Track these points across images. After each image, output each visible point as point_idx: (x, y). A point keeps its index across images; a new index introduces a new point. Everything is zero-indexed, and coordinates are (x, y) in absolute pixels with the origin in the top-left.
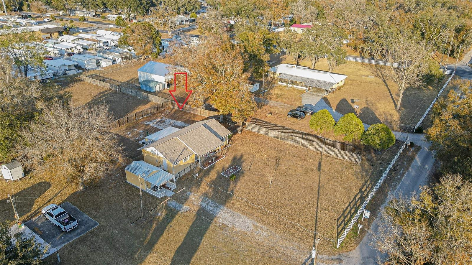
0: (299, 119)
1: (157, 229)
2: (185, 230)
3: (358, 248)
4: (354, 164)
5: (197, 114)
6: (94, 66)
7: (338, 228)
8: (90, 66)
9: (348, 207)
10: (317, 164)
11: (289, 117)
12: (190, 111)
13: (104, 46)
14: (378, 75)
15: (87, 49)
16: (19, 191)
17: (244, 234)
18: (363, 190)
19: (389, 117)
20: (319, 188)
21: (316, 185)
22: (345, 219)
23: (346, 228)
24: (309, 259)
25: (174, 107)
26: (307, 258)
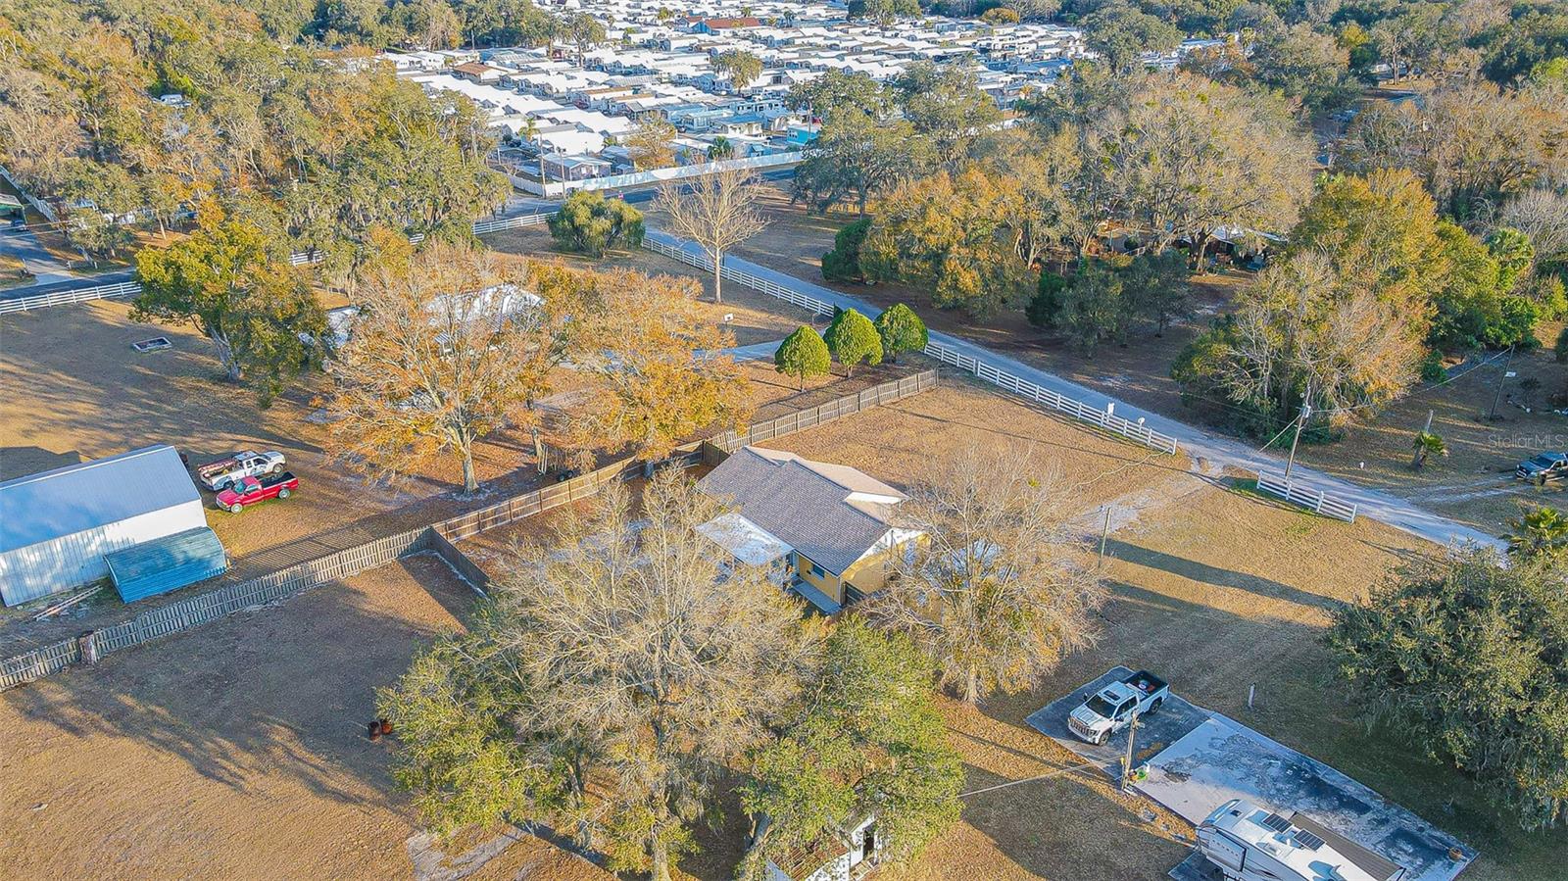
5: (556, 505)
12: (532, 510)
19: (752, 319)
23: (1125, 438)
24: (1201, 478)
25: (458, 536)
26: (1199, 480)
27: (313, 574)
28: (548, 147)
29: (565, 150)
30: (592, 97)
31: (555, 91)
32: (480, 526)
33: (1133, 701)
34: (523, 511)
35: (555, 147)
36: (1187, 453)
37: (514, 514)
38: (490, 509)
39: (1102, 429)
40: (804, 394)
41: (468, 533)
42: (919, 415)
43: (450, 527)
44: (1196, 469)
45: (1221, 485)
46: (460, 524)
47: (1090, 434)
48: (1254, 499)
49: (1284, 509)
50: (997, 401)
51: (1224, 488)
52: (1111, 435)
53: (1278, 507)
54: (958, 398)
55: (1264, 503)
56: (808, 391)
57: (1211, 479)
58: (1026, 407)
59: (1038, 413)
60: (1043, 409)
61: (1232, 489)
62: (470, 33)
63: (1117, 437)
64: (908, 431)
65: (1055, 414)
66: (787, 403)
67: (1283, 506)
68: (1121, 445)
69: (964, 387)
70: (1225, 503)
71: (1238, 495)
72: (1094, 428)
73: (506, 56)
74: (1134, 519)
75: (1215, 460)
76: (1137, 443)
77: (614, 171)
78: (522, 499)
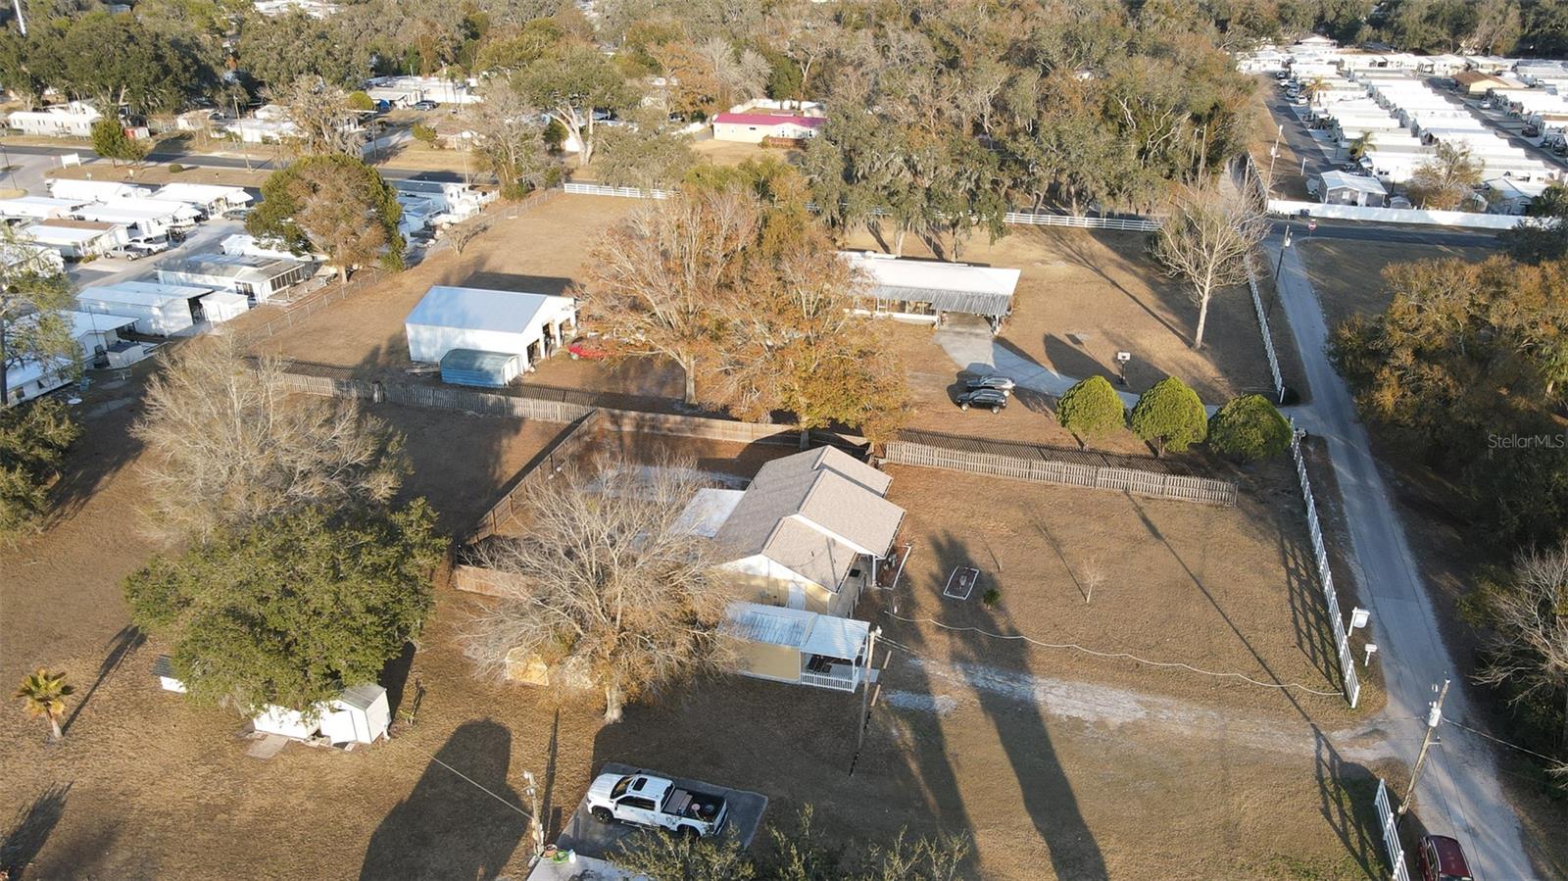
0: (995, 411)
1: (926, 769)
2: (998, 753)
3: (1390, 697)
4: (1221, 506)
5: (709, 437)
6: (185, 321)
7: (1316, 664)
8: (172, 324)
9: (1294, 614)
10: (1140, 521)
11: (964, 408)
12: (686, 432)
13: (138, 241)
14: (1069, 256)
15: (78, 259)
16: (423, 768)
17: (1137, 727)
18: (1292, 565)
19: (1195, 373)
20: (1197, 582)
21: (1180, 573)
22: (1311, 640)
23: (1332, 659)
24: (1319, 746)
25: (620, 426)
26: (1313, 747)
27: (512, 407)
32: (638, 427)
36: (1379, 718)
37: (669, 430)
38: (648, 416)
39: (1327, 636)
40: (1081, 454)
41: (628, 427)
42: (1145, 520)
43: (613, 416)
44: (1338, 736)
45: (1332, 769)
46: (621, 417)
47: (1299, 631)
48: (1333, 807)
49: (1347, 843)
50: (1270, 549)
51: (1327, 774)
52: (1323, 646)
53: (1344, 836)
54: (1230, 528)
55: (1336, 819)
56: (1092, 451)
57: (1334, 755)
58: (1289, 571)
59: (1289, 583)
60: (1305, 583)
61: (1334, 780)
62: (1534, 40)
63: (1324, 653)
64: (1098, 527)
65: (1306, 594)
66: (1048, 451)
67: (1354, 839)
68: (1309, 662)
69: (1262, 519)
70: (1278, 785)
71: (1324, 790)
72: (1319, 631)
73: (1536, 70)
74: (1115, 721)
75: (1395, 746)
76: (1333, 671)
77: (1386, 202)
78: (678, 418)
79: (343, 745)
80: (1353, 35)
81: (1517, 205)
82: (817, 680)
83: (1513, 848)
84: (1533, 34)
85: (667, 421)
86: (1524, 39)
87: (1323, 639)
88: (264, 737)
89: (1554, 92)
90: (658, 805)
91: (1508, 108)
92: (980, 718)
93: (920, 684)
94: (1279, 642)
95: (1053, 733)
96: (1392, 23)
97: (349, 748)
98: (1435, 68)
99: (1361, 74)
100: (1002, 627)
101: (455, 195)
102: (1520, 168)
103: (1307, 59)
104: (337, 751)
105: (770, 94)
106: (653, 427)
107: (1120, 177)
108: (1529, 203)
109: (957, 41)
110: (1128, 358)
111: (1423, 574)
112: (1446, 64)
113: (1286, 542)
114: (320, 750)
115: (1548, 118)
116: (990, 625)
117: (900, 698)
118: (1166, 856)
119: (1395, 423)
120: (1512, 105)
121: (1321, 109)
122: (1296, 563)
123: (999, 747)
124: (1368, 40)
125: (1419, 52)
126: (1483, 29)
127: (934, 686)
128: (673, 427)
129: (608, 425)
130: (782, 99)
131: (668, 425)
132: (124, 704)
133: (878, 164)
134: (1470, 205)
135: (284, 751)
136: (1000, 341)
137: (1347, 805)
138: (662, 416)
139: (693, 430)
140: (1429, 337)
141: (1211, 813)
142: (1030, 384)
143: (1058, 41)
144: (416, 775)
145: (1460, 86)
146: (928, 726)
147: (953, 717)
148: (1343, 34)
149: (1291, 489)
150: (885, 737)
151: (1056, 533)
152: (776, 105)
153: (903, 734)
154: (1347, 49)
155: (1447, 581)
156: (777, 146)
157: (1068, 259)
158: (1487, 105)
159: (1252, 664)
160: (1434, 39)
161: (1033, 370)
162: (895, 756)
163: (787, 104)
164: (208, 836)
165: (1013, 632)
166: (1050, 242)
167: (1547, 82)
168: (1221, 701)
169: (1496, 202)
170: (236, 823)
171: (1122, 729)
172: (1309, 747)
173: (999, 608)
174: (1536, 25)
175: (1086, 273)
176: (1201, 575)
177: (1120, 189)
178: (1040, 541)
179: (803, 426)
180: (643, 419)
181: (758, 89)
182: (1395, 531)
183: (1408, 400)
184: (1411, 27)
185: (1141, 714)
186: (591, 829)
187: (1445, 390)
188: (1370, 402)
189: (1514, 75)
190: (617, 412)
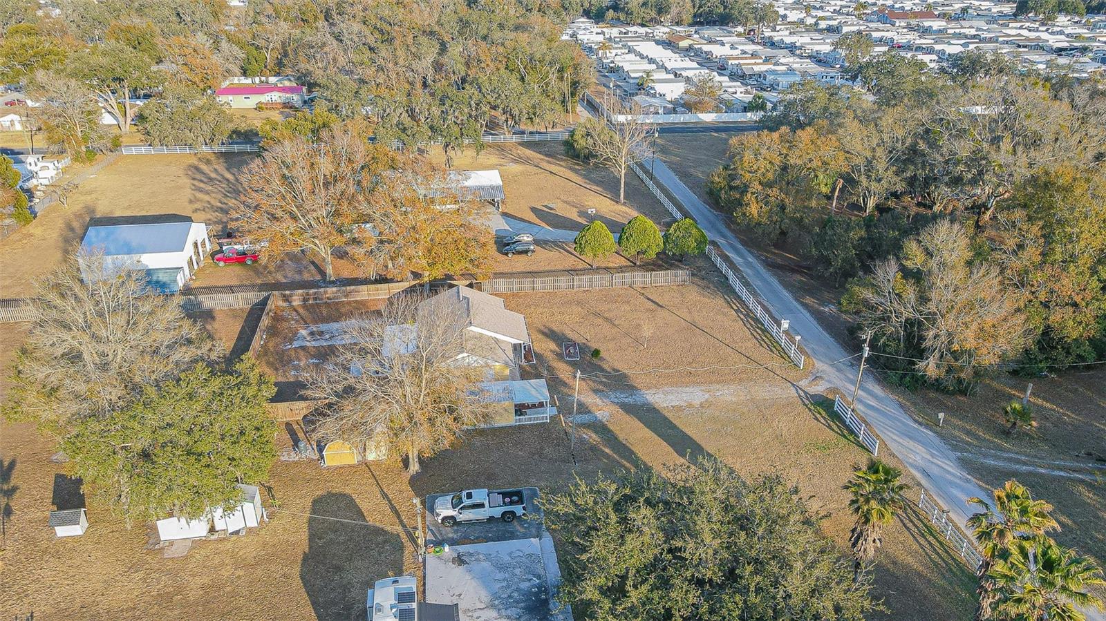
0: (530, 254)
1: (614, 450)
3: (815, 360)
4: (686, 284)
5: (359, 299)
7: (772, 352)
10: (647, 300)
11: (510, 256)
12: (341, 298)
17: (709, 402)
18: (735, 307)
20: (695, 326)
21: (684, 323)
22: (765, 342)
23: (780, 349)
24: (797, 390)
25: (290, 302)
26: (794, 391)
27: (200, 303)
28: (653, 92)
29: (664, 95)
30: (730, 62)
31: (714, 56)
32: (305, 300)
33: (482, 506)
34: (334, 298)
35: (657, 92)
36: (815, 371)
37: (328, 298)
38: (312, 291)
39: (771, 338)
40: (592, 269)
41: (296, 302)
42: (649, 299)
43: (284, 296)
44: (803, 383)
45: (808, 399)
46: (291, 295)
47: (757, 339)
48: (818, 416)
49: (833, 430)
50: (721, 302)
51: (807, 402)
52: (772, 344)
53: (830, 427)
54: (693, 294)
55: (822, 421)
56: (598, 268)
57: (806, 393)
58: (735, 311)
59: (739, 316)
60: (747, 315)
61: (812, 404)
62: (701, 15)
63: (774, 347)
64: (627, 308)
65: (750, 320)
66: (573, 272)
67: (835, 427)
68: (770, 352)
69: (709, 288)
70: (789, 413)
71: (810, 410)
72: (766, 336)
73: (709, 32)
74: (697, 402)
75: (829, 382)
76: (784, 354)
77: (674, 111)
78: (335, 289)
79: (237, 532)
80: (603, 17)
81: (740, 107)
82: (525, 420)
83: (901, 413)
84: (699, 11)
85: (326, 292)
86: (695, 16)
87: (770, 340)
88: (172, 543)
89: (723, 44)
90: (487, 504)
91: (704, 55)
92: (627, 418)
93: (583, 409)
94: (750, 345)
95: (670, 416)
96: (624, 8)
97: (243, 533)
98: (655, 34)
99: (619, 39)
100: (609, 370)
101: (33, 164)
102: (730, 87)
103: (584, 32)
104: (234, 537)
105: (245, 73)
106: (315, 299)
107: (534, 107)
108: (746, 105)
109: (386, 27)
110: (594, 212)
111: (797, 300)
112: (661, 31)
113: (726, 297)
114: (220, 540)
115: (730, 59)
116: (603, 370)
117: (579, 419)
118: (758, 458)
119: (759, 224)
120: (706, 53)
121: (609, 61)
122: (737, 307)
123: (646, 429)
124: (612, 19)
125: (643, 25)
126: (674, 11)
127: (593, 409)
128: (331, 296)
129: (281, 303)
130: (253, 75)
131: (327, 296)
132: (31, 554)
133: (388, 110)
134: (717, 110)
135: (193, 548)
136: (505, 215)
137: (824, 413)
138: (322, 290)
139: (346, 296)
140: (764, 175)
141: (767, 433)
142: (540, 236)
143: (455, 25)
144: (304, 535)
145: (672, 44)
146: (601, 428)
147: (612, 421)
148: (597, 16)
149: (713, 270)
150: (582, 441)
151: (606, 315)
152: (249, 81)
153: (592, 437)
154: (601, 24)
155: (809, 300)
156: (270, 109)
157: (515, 161)
158: (692, 54)
159: (744, 360)
160: (648, 17)
161: (536, 230)
162: (593, 448)
163: (257, 80)
164: (176, 612)
165: (614, 370)
166: (497, 153)
167: (718, 39)
168: (741, 380)
169: (730, 107)
170: (192, 598)
171: (701, 405)
172: (793, 392)
173: (602, 359)
174: (700, 7)
175: (531, 168)
176: (695, 322)
177: (534, 114)
178: (600, 321)
179: (426, 279)
180: (307, 294)
181: (237, 70)
182: (774, 281)
183: (763, 209)
184: (635, 10)
185: (707, 396)
186: (444, 533)
187: (782, 201)
188: (744, 214)
189: (698, 36)
190: (288, 292)
